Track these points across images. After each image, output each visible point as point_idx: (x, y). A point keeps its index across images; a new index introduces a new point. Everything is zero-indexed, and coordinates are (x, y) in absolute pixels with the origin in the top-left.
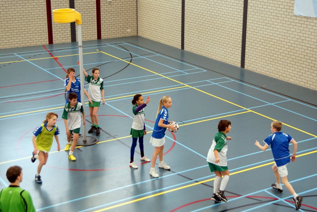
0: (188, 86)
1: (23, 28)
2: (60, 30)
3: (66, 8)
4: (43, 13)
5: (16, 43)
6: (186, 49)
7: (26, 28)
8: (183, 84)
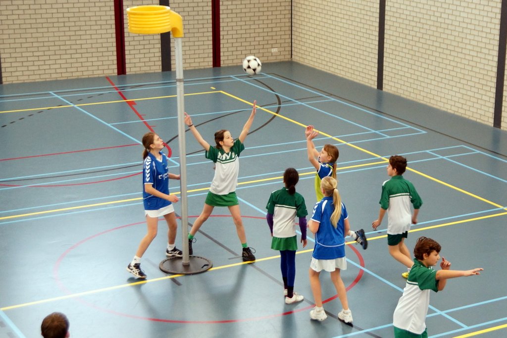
1: (68, 43)
2: (140, 47)
3: (153, 4)
4: (108, 13)
5: (53, 71)
6: (386, 88)
7: (74, 42)
8: (379, 157)
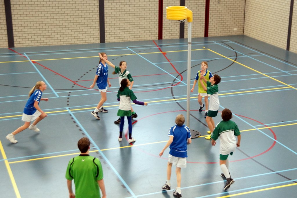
0: (291, 87)
1: (136, 23)
2: (169, 26)
3: (177, 5)
4: (156, 9)
5: (128, 37)
6: (291, 49)
7: (139, 23)
8: (286, 84)
